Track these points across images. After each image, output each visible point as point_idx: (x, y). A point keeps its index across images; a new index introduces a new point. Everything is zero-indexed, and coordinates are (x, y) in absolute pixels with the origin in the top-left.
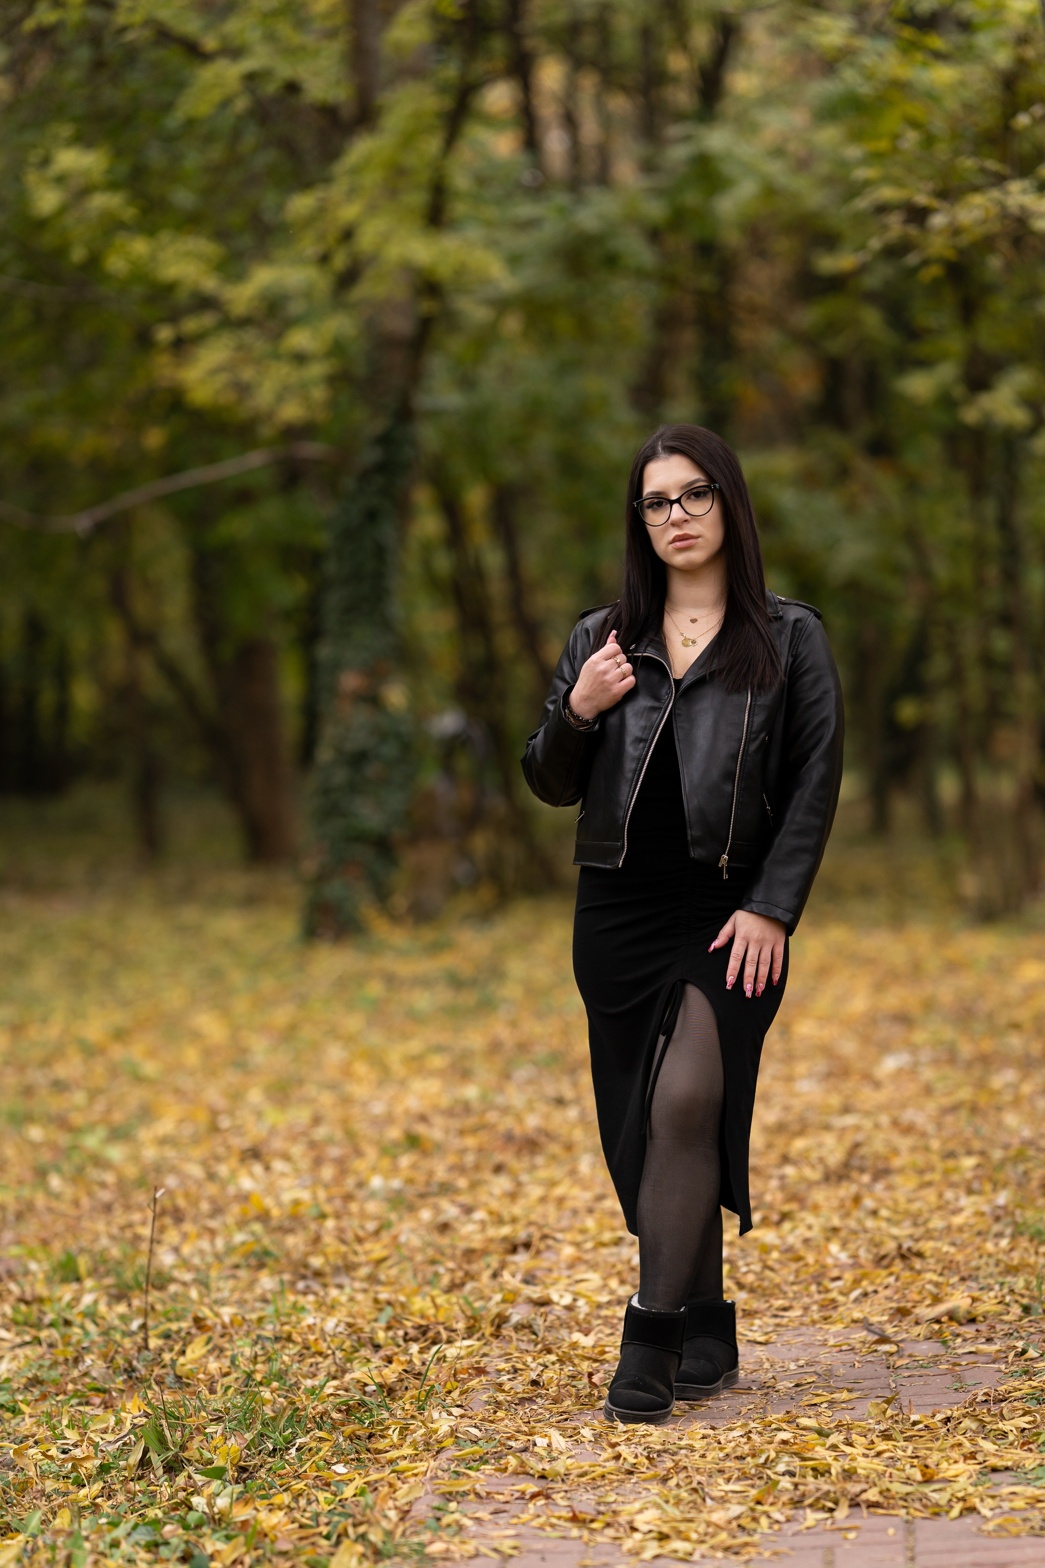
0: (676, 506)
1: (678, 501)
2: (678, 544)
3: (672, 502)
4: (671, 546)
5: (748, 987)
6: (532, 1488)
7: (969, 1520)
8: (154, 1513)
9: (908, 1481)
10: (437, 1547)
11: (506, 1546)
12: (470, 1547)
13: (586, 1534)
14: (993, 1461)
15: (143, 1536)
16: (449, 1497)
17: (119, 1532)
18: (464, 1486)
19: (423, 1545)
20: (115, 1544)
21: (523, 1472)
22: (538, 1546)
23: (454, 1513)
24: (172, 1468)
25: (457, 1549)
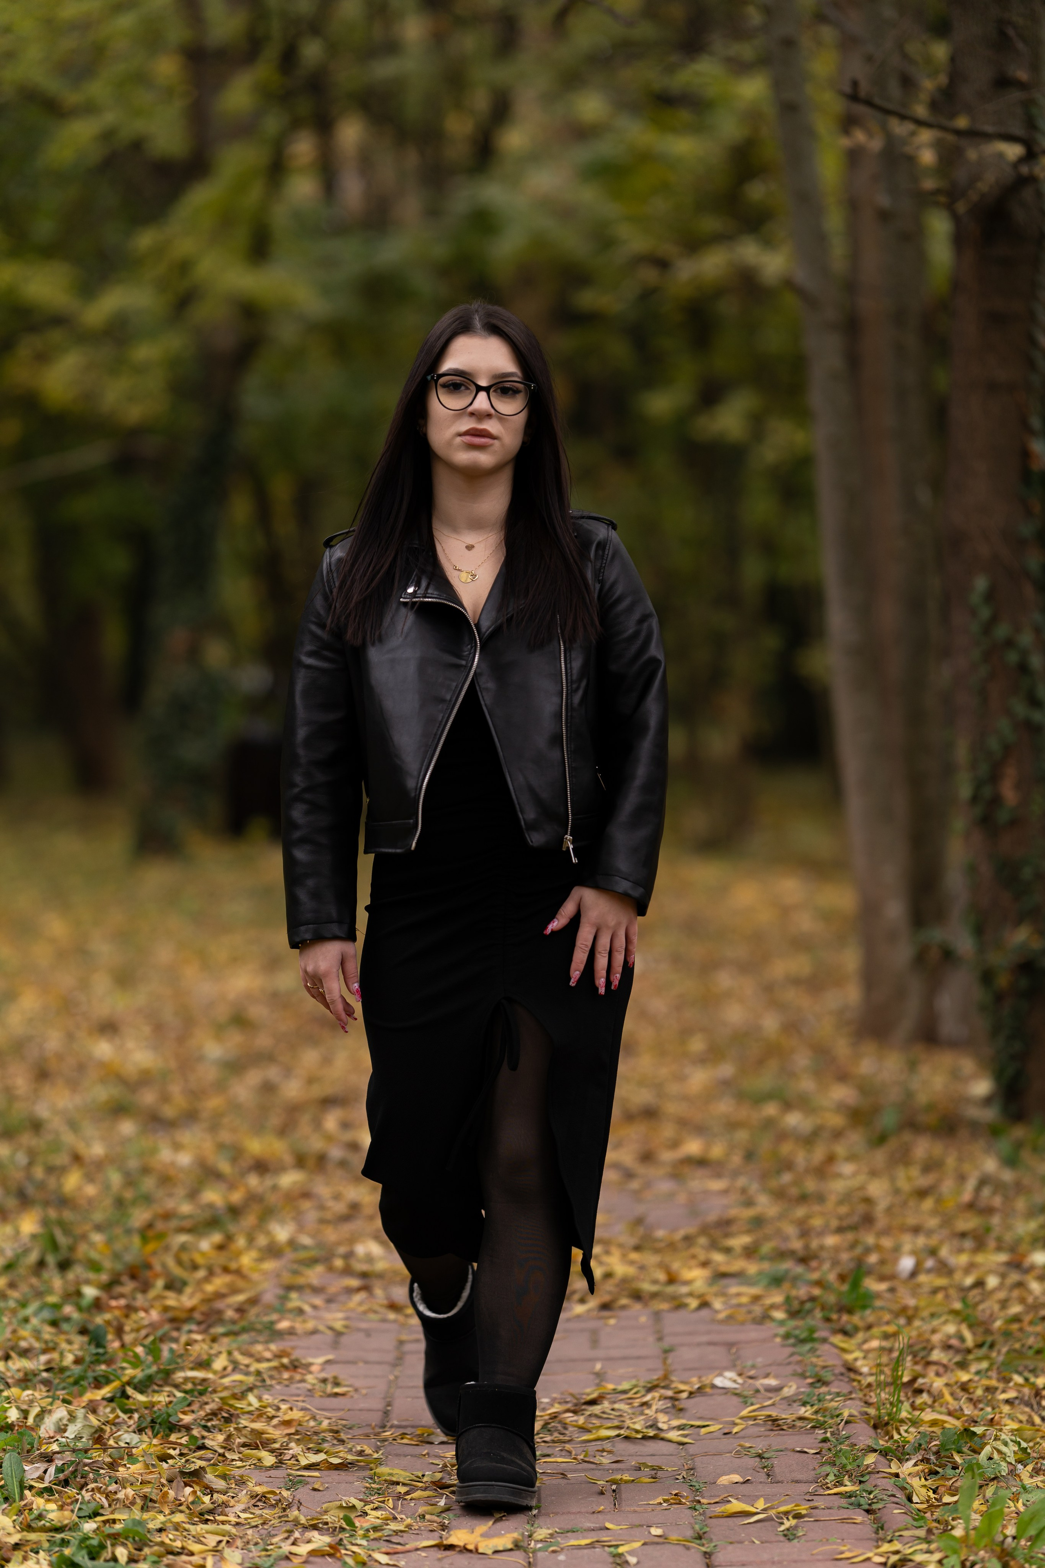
0: (482, 395)
1: (487, 389)
2: (467, 439)
3: (479, 389)
4: (459, 439)
5: (601, 982)
6: (354, 1283)
7: (704, 1313)
8: (52, 1299)
9: (655, 1282)
10: (284, 1325)
11: (338, 1325)
12: (310, 1325)
13: (401, 1318)
14: (724, 1269)
15: (46, 1314)
16: (290, 1288)
17: (29, 1311)
18: (301, 1281)
19: (272, 1323)
20: (26, 1320)
21: (347, 1271)
22: (364, 1325)
23: (295, 1300)
24: (64, 1266)
25: (299, 1327)
